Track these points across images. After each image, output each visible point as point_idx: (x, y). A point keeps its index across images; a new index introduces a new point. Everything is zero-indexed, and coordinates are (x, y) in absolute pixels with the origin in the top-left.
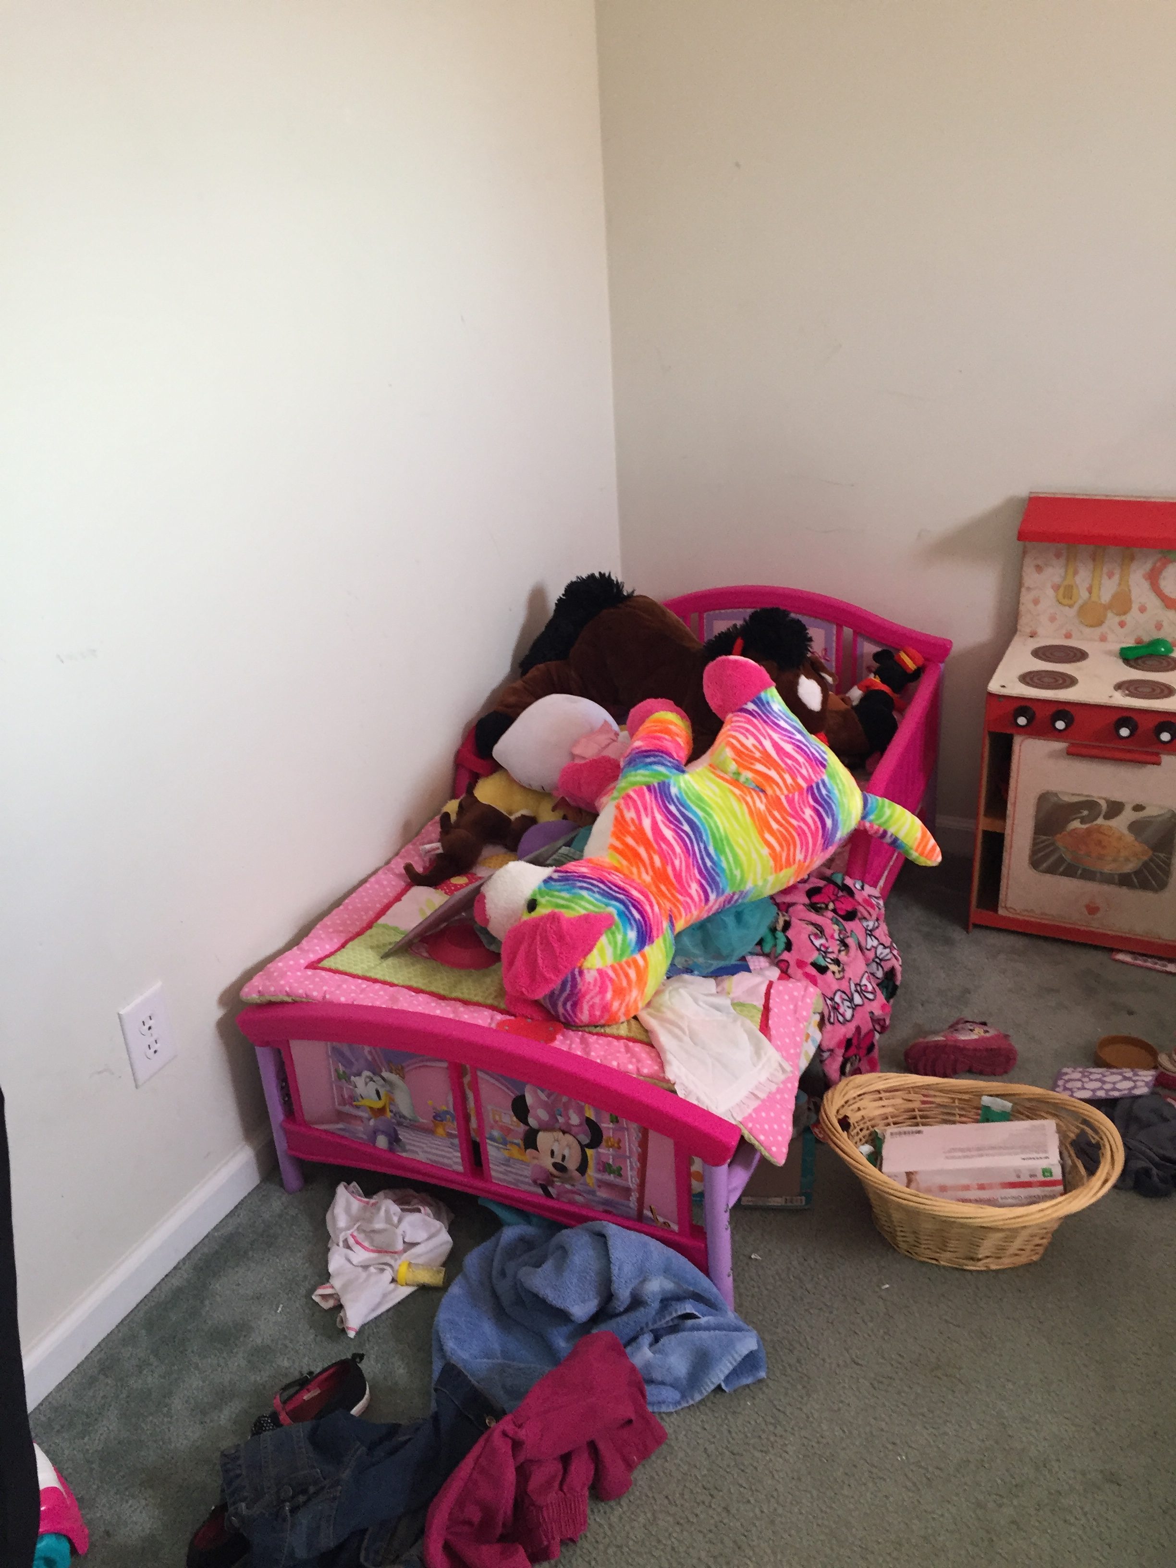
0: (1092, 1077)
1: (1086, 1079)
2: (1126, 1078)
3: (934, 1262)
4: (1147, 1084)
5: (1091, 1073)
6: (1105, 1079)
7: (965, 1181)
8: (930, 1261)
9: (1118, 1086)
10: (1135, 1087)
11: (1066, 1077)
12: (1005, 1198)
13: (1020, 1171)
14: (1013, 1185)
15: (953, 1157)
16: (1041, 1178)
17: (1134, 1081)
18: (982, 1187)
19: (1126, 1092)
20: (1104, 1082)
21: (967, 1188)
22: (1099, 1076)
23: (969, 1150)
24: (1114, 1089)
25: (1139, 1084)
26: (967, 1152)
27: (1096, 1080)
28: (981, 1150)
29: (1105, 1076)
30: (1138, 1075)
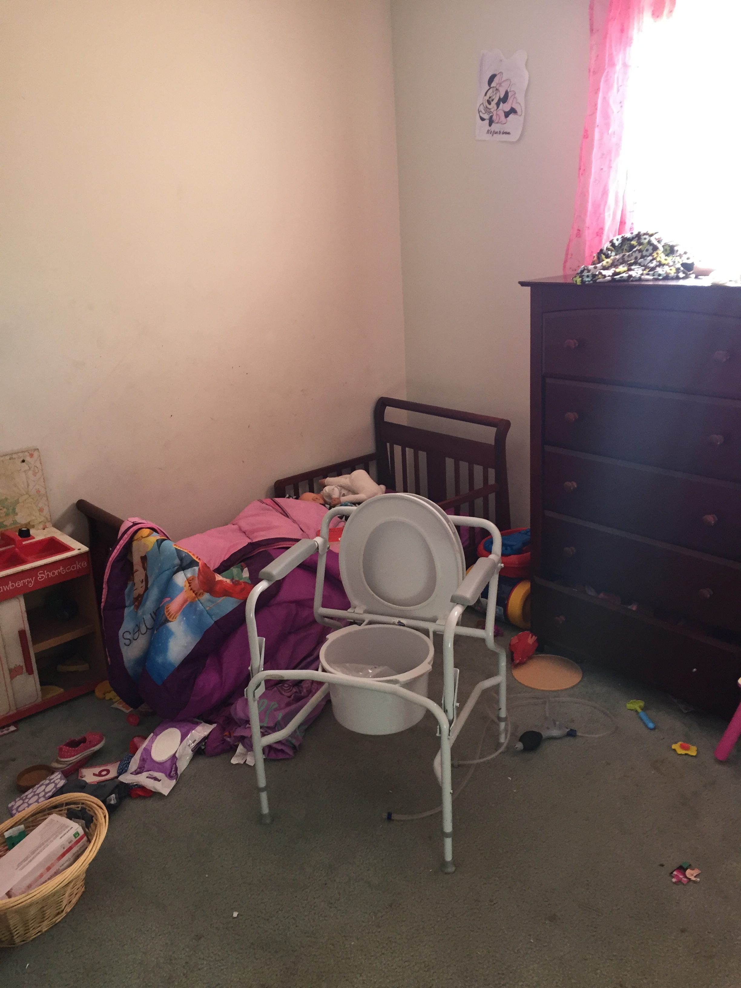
0: (30, 796)
1: (27, 800)
2: (47, 785)
3: (39, 934)
4: (61, 779)
5: (27, 796)
6: (36, 793)
7: (38, 873)
8: (37, 935)
9: (47, 790)
10: (56, 785)
11: (15, 807)
12: (63, 865)
13: (64, 845)
14: (63, 855)
15: (24, 867)
16: (75, 840)
17: (54, 782)
18: (49, 869)
19: (54, 789)
20: (38, 794)
21: (41, 876)
22: (32, 794)
23: (27, 858)
24: (46, 793)
25: (57, 782)
26: (27, 860)
27: (32, 797)
28: (34, 852)
29: (35, 792)
30: (52, 779)
